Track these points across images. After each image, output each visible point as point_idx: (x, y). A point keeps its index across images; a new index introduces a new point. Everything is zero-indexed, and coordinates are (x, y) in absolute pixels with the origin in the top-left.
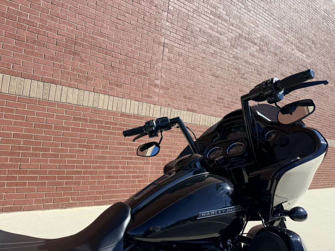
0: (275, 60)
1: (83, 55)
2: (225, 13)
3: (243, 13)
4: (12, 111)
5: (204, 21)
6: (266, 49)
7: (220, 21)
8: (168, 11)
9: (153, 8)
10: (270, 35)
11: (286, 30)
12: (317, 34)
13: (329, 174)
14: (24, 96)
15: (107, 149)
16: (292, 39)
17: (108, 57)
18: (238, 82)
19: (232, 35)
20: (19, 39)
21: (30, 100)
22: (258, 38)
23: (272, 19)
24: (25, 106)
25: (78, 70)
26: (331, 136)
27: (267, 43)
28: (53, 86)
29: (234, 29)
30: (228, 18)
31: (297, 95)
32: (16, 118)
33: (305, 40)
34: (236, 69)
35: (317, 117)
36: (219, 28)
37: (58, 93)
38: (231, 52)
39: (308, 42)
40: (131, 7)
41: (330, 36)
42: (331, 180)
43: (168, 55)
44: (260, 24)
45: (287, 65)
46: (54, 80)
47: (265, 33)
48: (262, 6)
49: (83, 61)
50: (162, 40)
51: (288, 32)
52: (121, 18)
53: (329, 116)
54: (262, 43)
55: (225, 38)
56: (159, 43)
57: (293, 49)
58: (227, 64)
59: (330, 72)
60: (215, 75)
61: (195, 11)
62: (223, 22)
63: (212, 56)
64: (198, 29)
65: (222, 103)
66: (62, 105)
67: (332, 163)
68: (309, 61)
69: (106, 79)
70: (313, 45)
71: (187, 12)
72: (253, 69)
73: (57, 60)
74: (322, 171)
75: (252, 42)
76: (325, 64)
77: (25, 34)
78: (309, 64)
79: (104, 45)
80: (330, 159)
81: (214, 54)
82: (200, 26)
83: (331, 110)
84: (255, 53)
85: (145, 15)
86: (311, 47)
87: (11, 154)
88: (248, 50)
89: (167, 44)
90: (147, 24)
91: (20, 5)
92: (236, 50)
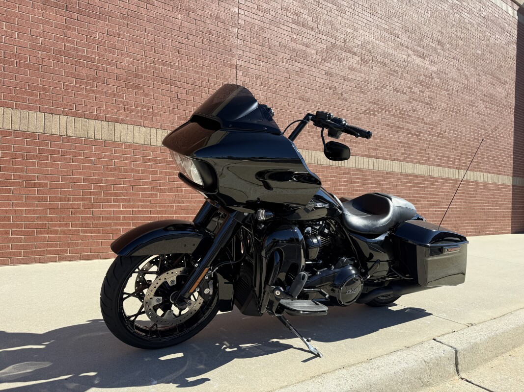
0: (383, 72)
1: (146, 88)
2: (310, 19)
3: (335, 15)
4: (79, 154)
5: (285, 33)
6: (371, 58)
7: (304, 30)
8: (239, 26)
9: (220, 24)
10: (374, 40)
11: (397, 32)
12: (444, 31)
13: (474, 217)
14: (90, 138)
15: (181, 192)
16: (406, 41)
17: (173, 88)
18: (335, 105)
19: (322, 46)
20: (78, 78)
21: (95, 142)
22: (358, 46)
23: (377, 19)
24: (91, 148)
25: (143, 106)
26: (475, 168)
27: (370, 51)
28: (118, 125)
29: (325, 38)
30: (315, 25)
31: (420, 115)
32: (84, 161)
33: (427, 42)
34: (330, 88)
35: (451, 142)
36: (304, 39)
37: (124, 133)
38: (322, 68)
39: (431, 44)
40: (193, 26)
41: (465, 31)
42: (477, 226)
43: (242, 79)
44: (360, 27)
45: (402, 77)
46: (118, 118)
47: (367, 38)
48: (361, 3)
49: (146, 95)
50: (235, 61)
51: (400, 33)
52: (184, 42)
53: (469, 140)
54: (364, 52)
55: (314, 51)
56: (231, 66)
57: (409, 56)
58: (318, 83)
59: (468, 80)
60: (303, 98)
61: (271, 22)
62: (308, 30)
63: (298, 75)
64: (277, 44)
66: (129, 146)
67: (479, 203)
68: (434, 69)
69: (174, 113)
70: (439, 47)
71: (262, 24)
72: (354, 86)
73: (119, 96)
74: (463, 214)
75: (350, 52)
76: (459, 70)
77: (84, 72)
78: (435, 73)
79: (167, 75)
80: (475, 197)
81: (300, 73)
82: (279, 40)
83: (473, 132)
84: (355, 66)
85: (210, 33)
86: (436, 50)
87: (83, 200)
88: (345, 63)
89: (240, 66)
90: (215, 45)
91: (76, 40)
92: (328, 65)
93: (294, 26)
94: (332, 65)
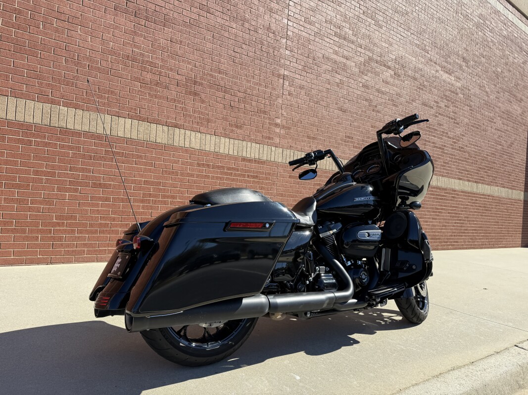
0: (414, 86)
1: (203, 96)
2: (351, 32)
3: (373, 30)
4: (141, 157)
5: (328, 45)
6: (403, 72)
7: (345, 43)
8: (287, 37)
9: (271, 35)
10: (407, 55)
11: (427, 47)
12: (469, 48)
13: (489, 230)
14: (151, 142)
16: (436, 57)
17: (227, 96)
18: (369, 117)
19: (360, 59)
20: (143, 83)
21: (156, 146)
22: (392, 60)
23: (410, 35)
24: (152, 152)
25: (199, 112)
26: (492, 182)
27: (403, 65)
28: (177, 130)
29: (363, 51)
30: (355, 39)
31: (444, 129)
32: (146, 164)
33: (453, 58)
34: (366, 100)
35: (471, 157)
36: (345, 52)
37: (182, 137)
38: (360, 80)
39: (457, 60)
40: (247, 36)
41: (487, 49)
42: (491, 239)
43: (288, 89)
44: (394, 42)
45: (430, 92)
46: (177, 123)
47: (400, 53)
48: (397, 19)
49: (203, 102)
50: (282, 71)
51: (430, 49)
52: (239, 51)
53: (487, 155)
54: (397, 66)
55: (353, 63)
56: (279, 76)
57: (437, 71)
58: (356, 95)
59: (488, 97)
60: (342, 109)
61: (316, 34)
62: (349, 44)
63: (338, 86)
64: (321, 56)
65: (352, 142)
66: (186, 150)
67: (494, 216)
68: (459, 85)
69: (226, 120)
70: (464, 64)
71: (307, 36)
72: (387, 98)
73: (179, 102)
74: (479, 227)
75: (385, 66)
76: (481, 87)
77: (148, 76)
78: (459, 89)
79: (222, 83)
80: (491, 211)
81: (340, 84)
82: (323, 52)
83: (491, 147)
84: (389, 79)
85: (262, 44)
86: (461, 67)
87: (142, 201)
88: (380, 76)
89: (287, 76)
90: (265, 55)
91: (143, 46)
92: (365, 77)
93: (336, 39)
94: (368, 78)
